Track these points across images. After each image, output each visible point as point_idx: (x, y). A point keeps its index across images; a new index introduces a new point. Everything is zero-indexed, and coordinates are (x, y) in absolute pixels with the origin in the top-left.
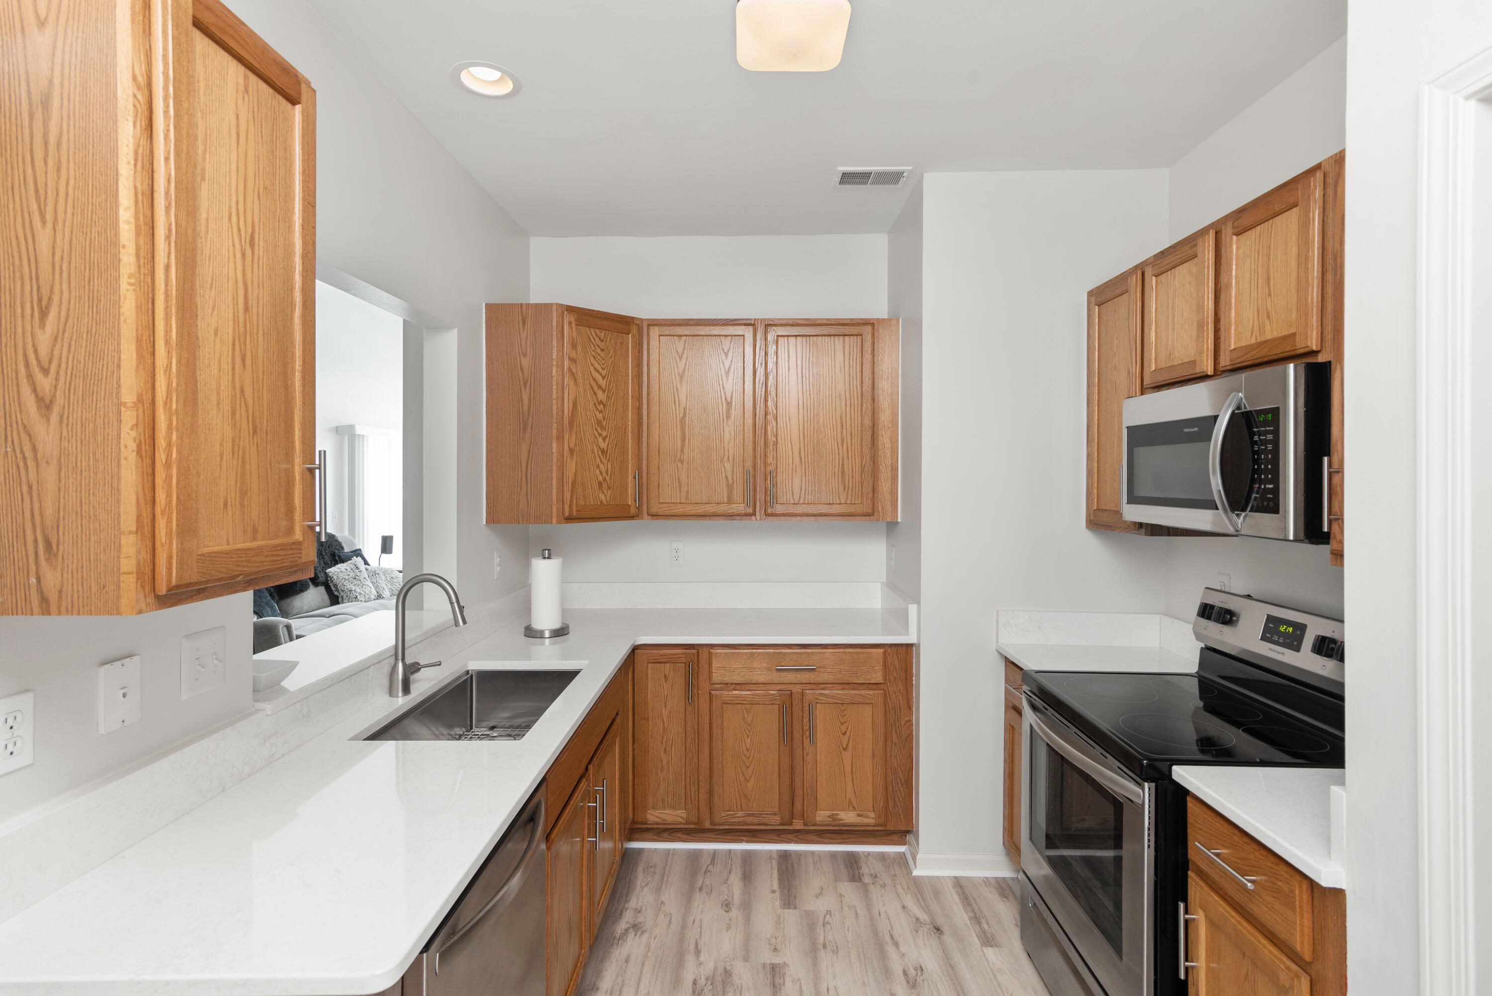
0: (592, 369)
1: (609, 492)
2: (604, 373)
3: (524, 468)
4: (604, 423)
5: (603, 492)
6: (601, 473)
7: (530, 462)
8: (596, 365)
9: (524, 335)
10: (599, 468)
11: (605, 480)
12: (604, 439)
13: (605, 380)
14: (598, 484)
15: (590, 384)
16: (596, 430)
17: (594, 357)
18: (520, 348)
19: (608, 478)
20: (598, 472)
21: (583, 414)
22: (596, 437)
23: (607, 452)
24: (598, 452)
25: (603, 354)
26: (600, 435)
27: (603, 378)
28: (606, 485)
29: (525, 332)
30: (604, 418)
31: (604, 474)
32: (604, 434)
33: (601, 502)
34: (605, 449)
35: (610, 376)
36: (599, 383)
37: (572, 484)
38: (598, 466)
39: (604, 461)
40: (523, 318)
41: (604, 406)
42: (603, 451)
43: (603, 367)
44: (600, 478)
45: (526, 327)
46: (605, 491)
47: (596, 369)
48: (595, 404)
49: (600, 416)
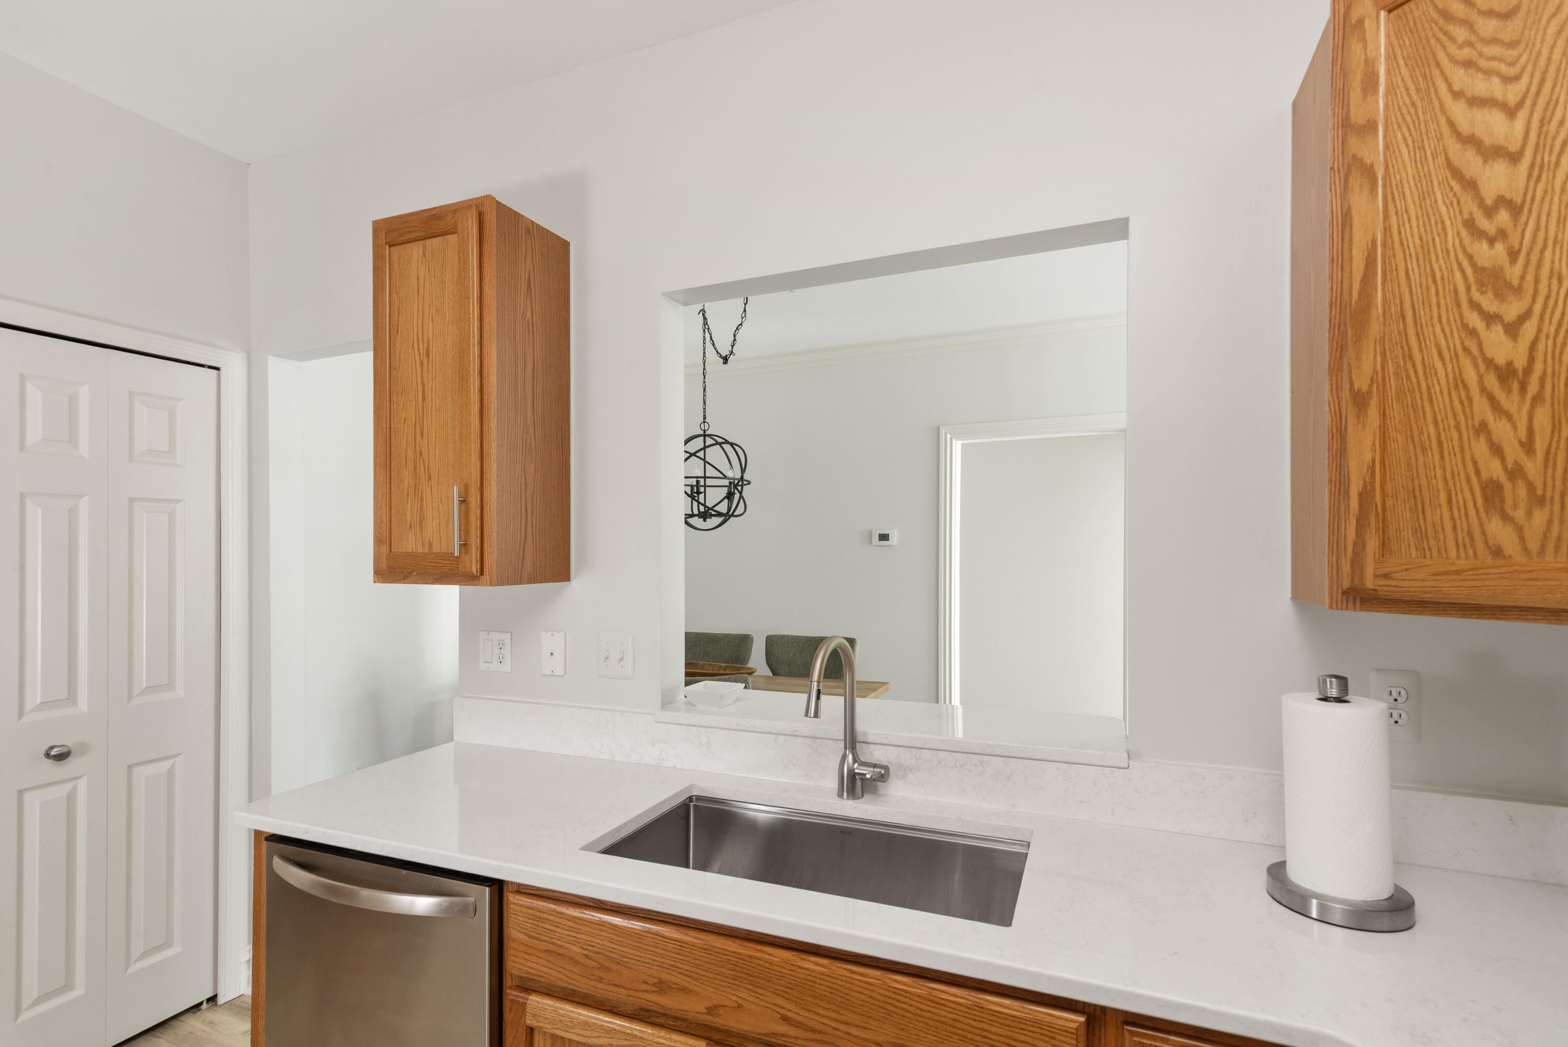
0: (1458, 110)
1: (1540, 517)
2: (1512, 94)
4: (1513, 273)
5: (1506, 518)
6: (1497, 450)
8: (1480, 86)
10: (1488, 433)
11: (1516, 473)
12: (1513, 330)
13: (1522, 115)
14: (1484, 489)
15: (1449, 164)
16: (1475, 306)
17: (1468, 64)
19: (1532, 467)
20: (1481, 448)
21: (1415, 276)
22: (1473, 333)
23: (1528, 370)
24: (1481, 377)
25: (1511, 29)
26: (1490, 319)
27: (1511, 112)
28: (1522, 492)
30: (1513, 255)
31: (1513, 452)
32: (1512, 310)
33: (1497, 552)
34: (1520, 363)
35: (1548, 84)
36: (1488, 141)
37: (1361, 495)
38: (1483, 429)
39: (1513, 409)
41: (1515, 209)
42: (1506, 373)
43: (1512, 71)
44: (1494, 469)
46: (1519, 515)
47: (1476, 102)
48: (1470, 224)
49: (1486, 254)
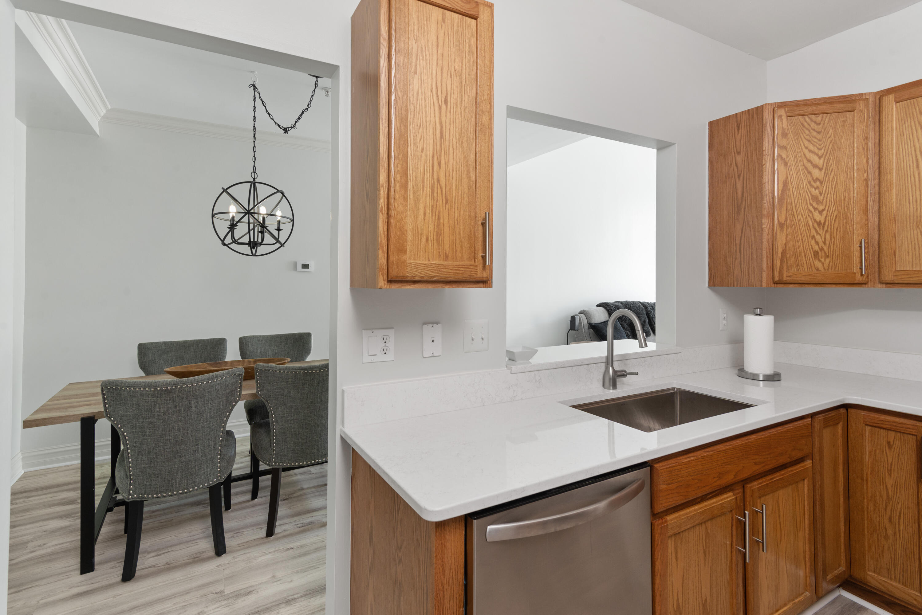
0: (806, 151)
1: (828, 261)
2: (820, 153)
3: (738, 242)
4: (821, 198)
5: (820, 261)
6: (817, 243)
7: (743, 238)
8: (811, 147)
9: (738, 137)
10: (815, 239)
11: (822, 249)
12: (821, 212)
13: (822, 159)
14: (814, 253)
15: (804, 165)
16: (811, 205)
17: (809, 141)
18: (735, 148)
19: (826, 248)
20: (813, 242)
21: (795, 193)
22: (811, 212)
23: (824, 224)
24: (813, 224)
25: (819, 136)
26: (815, 209)
27: (820, 158)
28: (823, 254)
29: (740, 134)
30: (821, 194)
31: (821, 244)
32: (821, 208)
33: (818, 269)
34: (823, 222)
35: (828, 154)
36: (814, 163)
37: (782, 253)
38: (813, 237)
39: (821, 233)
40: (738, 124)
41: (821, 183)
42: (819, 223)
43: (820, 147)
44: (816, 248)
45: (740, 131)
46: (823, 260)
47: (810, 151)
48: (810, 183)
49: (816, 192)
